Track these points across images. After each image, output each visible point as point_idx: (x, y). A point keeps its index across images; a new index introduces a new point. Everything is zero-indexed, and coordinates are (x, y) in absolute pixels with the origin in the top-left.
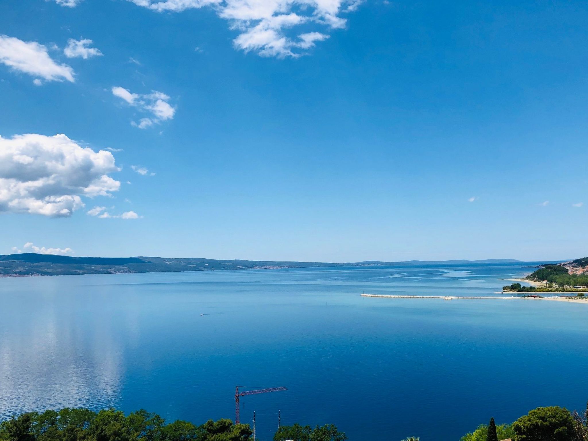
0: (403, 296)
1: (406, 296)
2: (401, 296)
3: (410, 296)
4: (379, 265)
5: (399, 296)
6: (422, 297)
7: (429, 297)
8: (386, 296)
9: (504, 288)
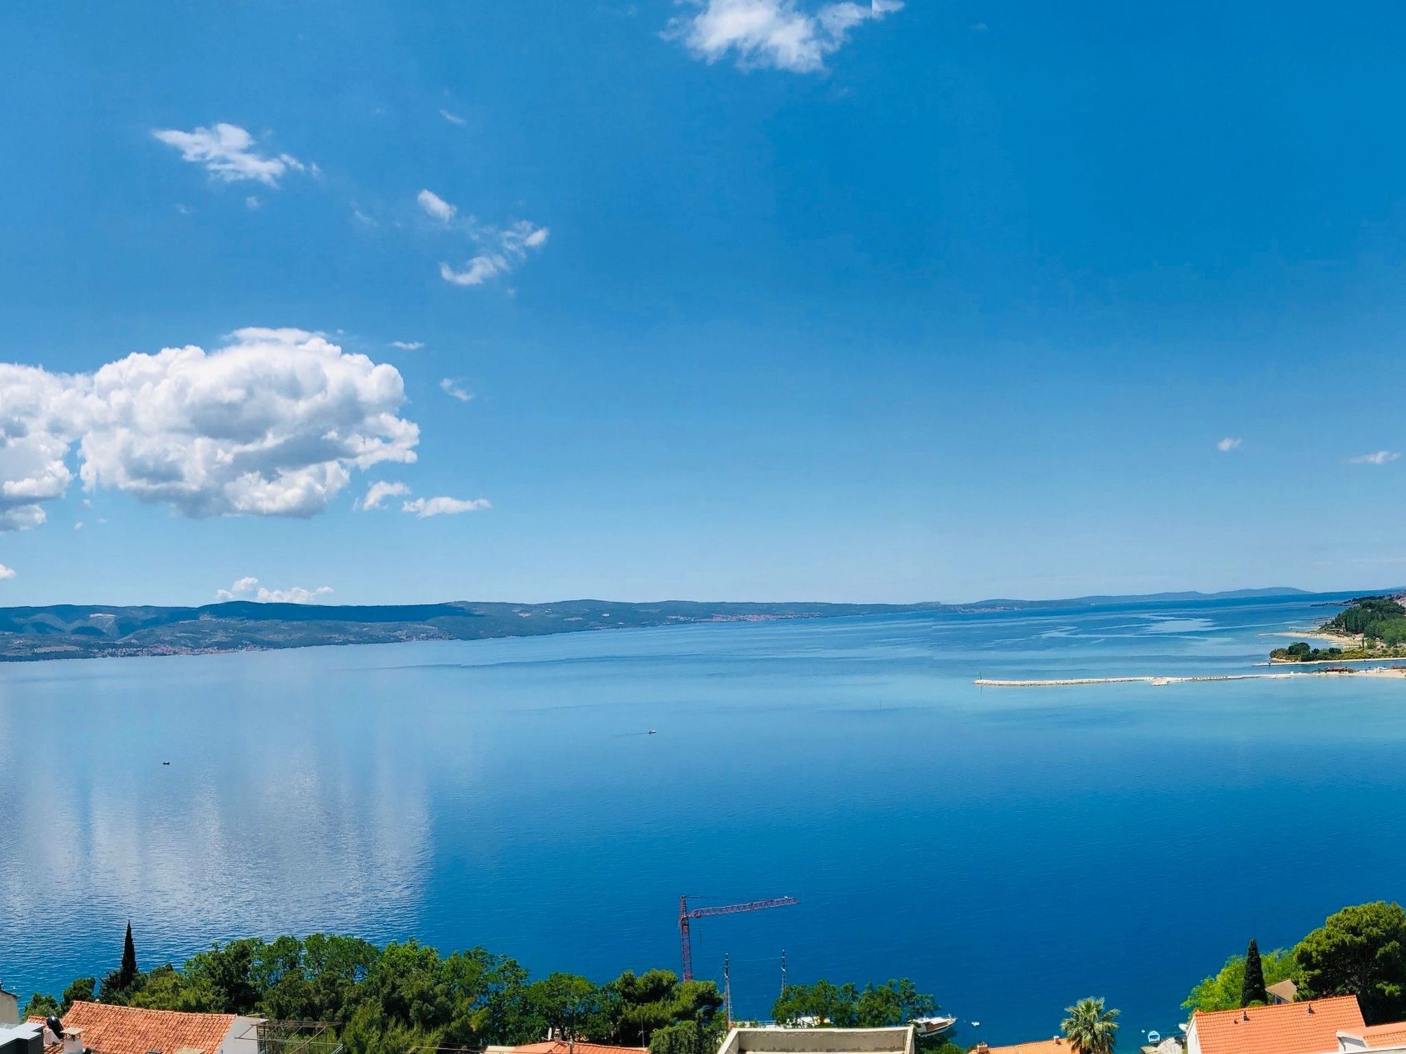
0: (1067, 681)
1: (1073, 681)
2: (1062, 682)
3: (1080, 680)
4: (1016, 609)
5: (1058, 682)
6: (1104, 680)
7: (1120, 679)
8: (1032, 682)
9: (1274, 654)
